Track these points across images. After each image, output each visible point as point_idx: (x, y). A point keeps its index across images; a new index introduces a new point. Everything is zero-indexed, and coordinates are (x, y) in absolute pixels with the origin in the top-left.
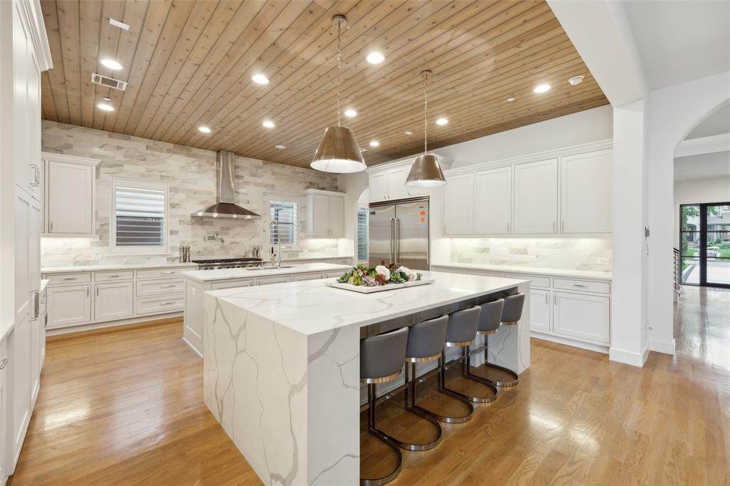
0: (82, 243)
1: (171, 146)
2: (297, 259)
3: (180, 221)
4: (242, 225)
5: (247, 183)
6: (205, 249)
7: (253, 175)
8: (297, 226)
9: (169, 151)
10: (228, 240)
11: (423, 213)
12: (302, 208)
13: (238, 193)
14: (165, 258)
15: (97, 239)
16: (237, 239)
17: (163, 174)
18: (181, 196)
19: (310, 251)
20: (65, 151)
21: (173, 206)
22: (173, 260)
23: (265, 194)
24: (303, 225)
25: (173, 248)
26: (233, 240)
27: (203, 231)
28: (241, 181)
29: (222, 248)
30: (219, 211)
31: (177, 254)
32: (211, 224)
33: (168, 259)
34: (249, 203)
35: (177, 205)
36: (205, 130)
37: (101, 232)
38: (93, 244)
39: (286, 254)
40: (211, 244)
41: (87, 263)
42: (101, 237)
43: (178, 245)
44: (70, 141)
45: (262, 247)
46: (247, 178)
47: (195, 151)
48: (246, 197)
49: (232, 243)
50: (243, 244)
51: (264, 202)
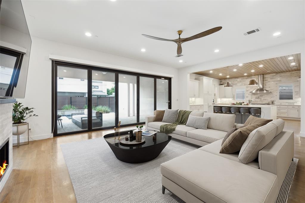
0: (231, 99)
1: (246, 77)
3: (249, 94)
5: (269, 82)
7: (271, 79)
8: (294, 93)
9: (246, 78)
10: (262, 99)
12: (296, 86)
13: (266, 85)
15: (233, 99)
16: (267, 98)
23: (276, 84)
24: (297, 92)
28: (267, 81)
29: (260, 101)
30: (260, 91)
32: (257, 94)
36: (253, 71)
37: (233, 97)
38: (232, 100)
39: (287, 103)
40: (257, 100)
45: (275, 101)
46: (269, 80)
48: (269, 86)
49: (264, 99)
50: (268, 100)
51: (276, 86)
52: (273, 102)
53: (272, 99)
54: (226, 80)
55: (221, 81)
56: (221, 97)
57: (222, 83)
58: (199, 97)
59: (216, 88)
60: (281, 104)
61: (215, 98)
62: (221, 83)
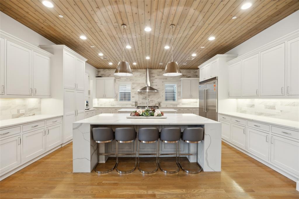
0: (112, 100)
2: (176, 107)
3: (135, 93)
4: (154, 94)
5: (156, 78)
6: (142, 102)
7: (158, 75)
8: (177, 94)
11: (215, 86)
12: (179, 86)
13: (153, 82)
14: (131, 105)
15: (115, 99)
16: (153, 99)
17: (131, 79)
18: (135, 85)
19: (183, 104)
20: (109, 76)
21: (133, 89)
22: (133, 105)
23: (163, 82)
24: (179, 93)
25: (133, 102)
26: (151, 99)
27: (141, 96)
28: (154, 78)
31: (134, 104)
32: (144, 94)
33: (132, 105)
34: (157, 86)
35: (134, 88)
37: (116, 97)
38: (115, 100)
39: (172, 105)
40: (144, 101)
41: (113, 105)
42: (116, 99)
43: (134, 101)
44: (110, 73)
45: (162, 102)
47: (139, 70)
48: (156, 84)
50: (155, 101)
51: (162, 85)
52: (160, 104)
53: (159, 100)
54: (106, 70)
55: (98, 72)
56: (98, 97)
57: (100, 75)
58: (50, 96)
59: (91, 81)
60: (167, 106)
61: (89, 98)
62: (98, 73)
